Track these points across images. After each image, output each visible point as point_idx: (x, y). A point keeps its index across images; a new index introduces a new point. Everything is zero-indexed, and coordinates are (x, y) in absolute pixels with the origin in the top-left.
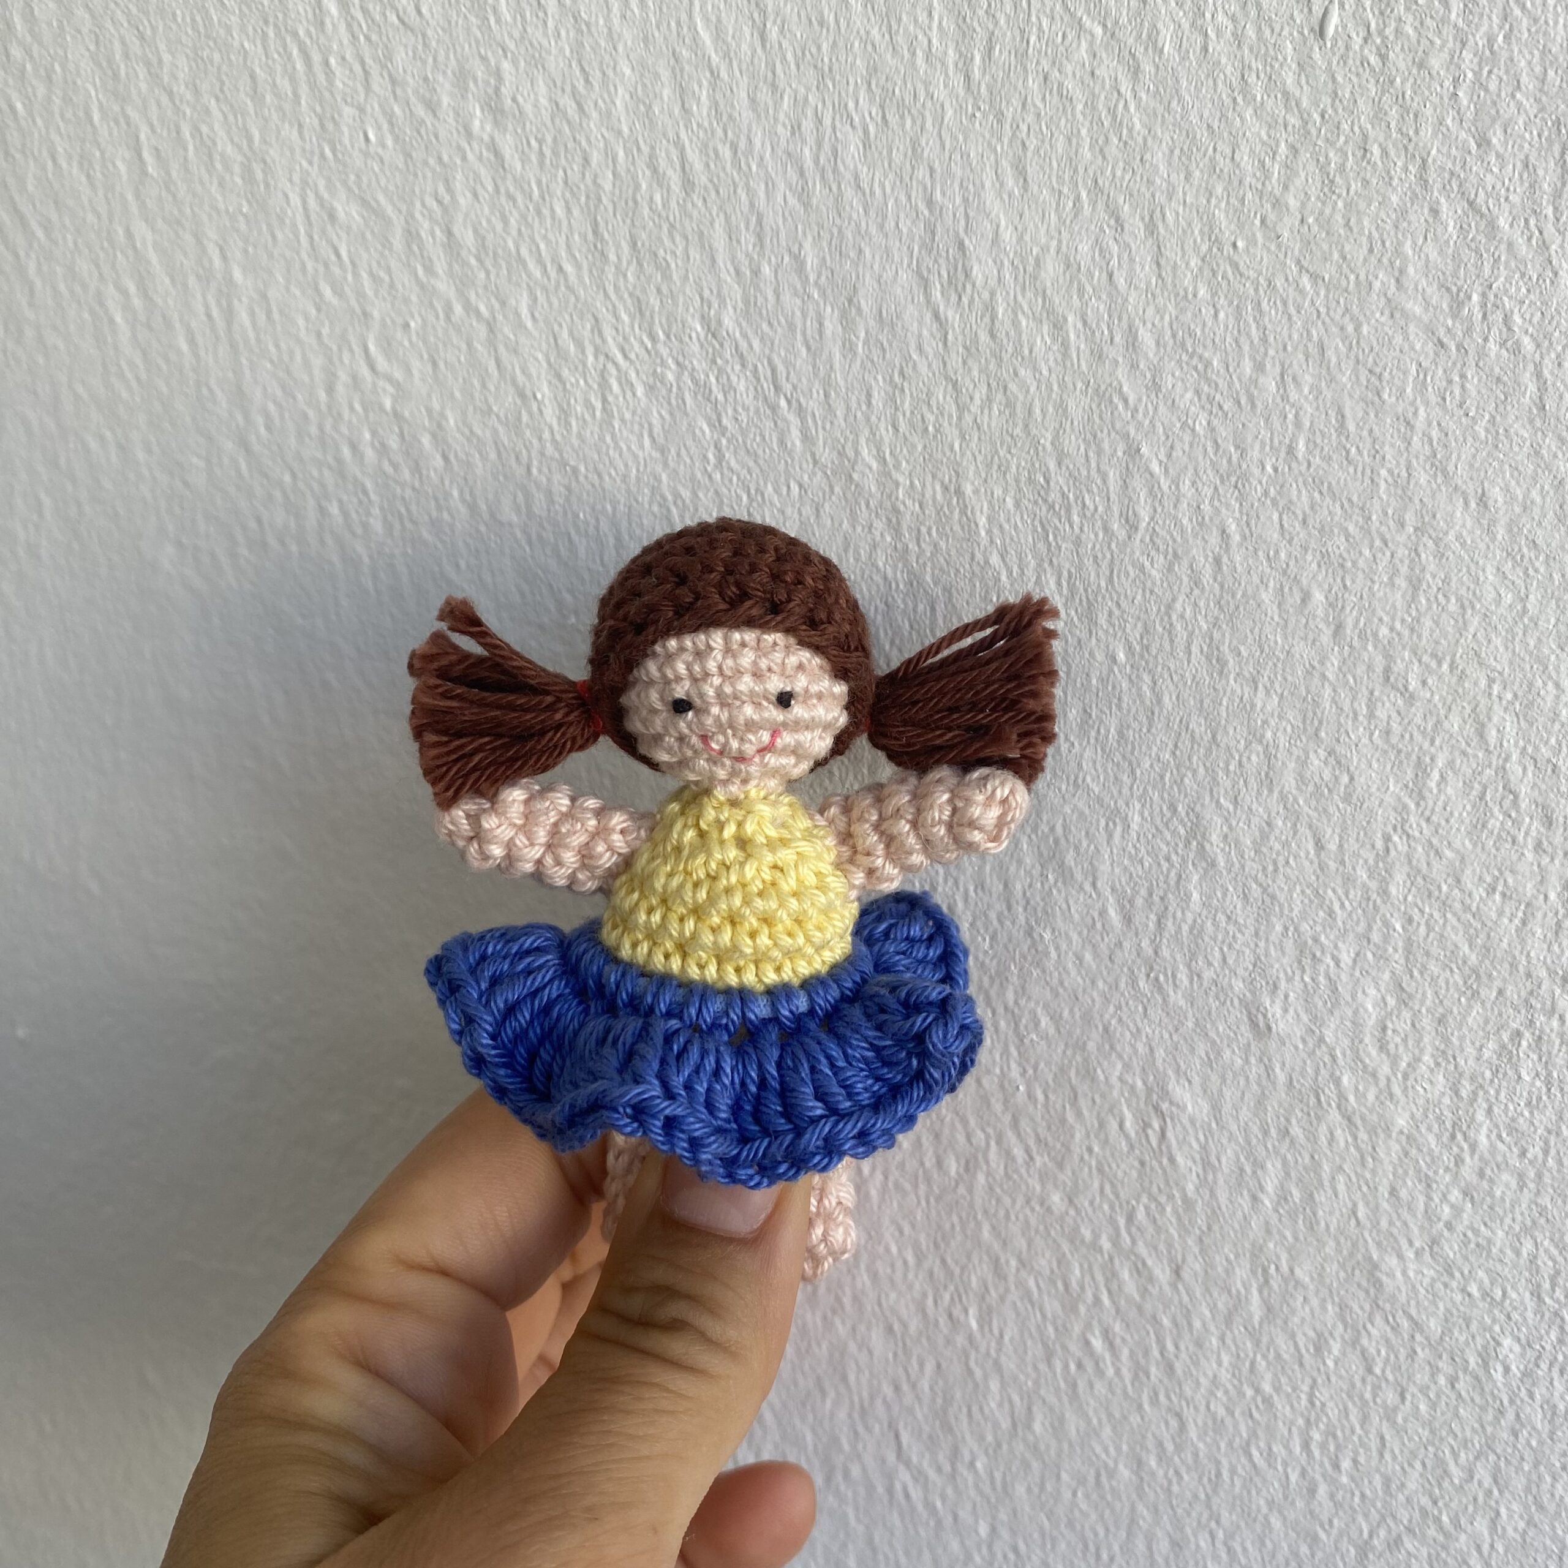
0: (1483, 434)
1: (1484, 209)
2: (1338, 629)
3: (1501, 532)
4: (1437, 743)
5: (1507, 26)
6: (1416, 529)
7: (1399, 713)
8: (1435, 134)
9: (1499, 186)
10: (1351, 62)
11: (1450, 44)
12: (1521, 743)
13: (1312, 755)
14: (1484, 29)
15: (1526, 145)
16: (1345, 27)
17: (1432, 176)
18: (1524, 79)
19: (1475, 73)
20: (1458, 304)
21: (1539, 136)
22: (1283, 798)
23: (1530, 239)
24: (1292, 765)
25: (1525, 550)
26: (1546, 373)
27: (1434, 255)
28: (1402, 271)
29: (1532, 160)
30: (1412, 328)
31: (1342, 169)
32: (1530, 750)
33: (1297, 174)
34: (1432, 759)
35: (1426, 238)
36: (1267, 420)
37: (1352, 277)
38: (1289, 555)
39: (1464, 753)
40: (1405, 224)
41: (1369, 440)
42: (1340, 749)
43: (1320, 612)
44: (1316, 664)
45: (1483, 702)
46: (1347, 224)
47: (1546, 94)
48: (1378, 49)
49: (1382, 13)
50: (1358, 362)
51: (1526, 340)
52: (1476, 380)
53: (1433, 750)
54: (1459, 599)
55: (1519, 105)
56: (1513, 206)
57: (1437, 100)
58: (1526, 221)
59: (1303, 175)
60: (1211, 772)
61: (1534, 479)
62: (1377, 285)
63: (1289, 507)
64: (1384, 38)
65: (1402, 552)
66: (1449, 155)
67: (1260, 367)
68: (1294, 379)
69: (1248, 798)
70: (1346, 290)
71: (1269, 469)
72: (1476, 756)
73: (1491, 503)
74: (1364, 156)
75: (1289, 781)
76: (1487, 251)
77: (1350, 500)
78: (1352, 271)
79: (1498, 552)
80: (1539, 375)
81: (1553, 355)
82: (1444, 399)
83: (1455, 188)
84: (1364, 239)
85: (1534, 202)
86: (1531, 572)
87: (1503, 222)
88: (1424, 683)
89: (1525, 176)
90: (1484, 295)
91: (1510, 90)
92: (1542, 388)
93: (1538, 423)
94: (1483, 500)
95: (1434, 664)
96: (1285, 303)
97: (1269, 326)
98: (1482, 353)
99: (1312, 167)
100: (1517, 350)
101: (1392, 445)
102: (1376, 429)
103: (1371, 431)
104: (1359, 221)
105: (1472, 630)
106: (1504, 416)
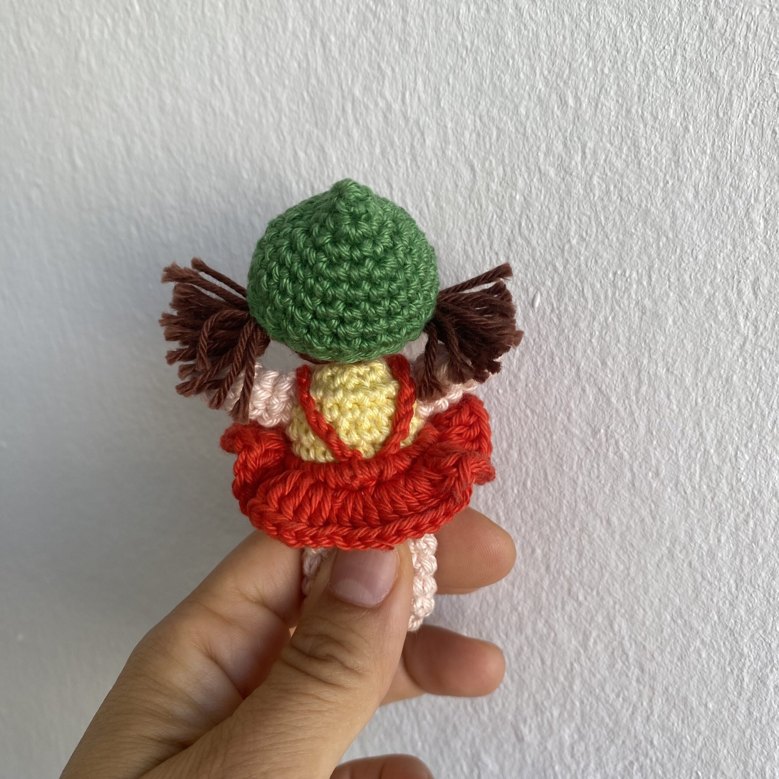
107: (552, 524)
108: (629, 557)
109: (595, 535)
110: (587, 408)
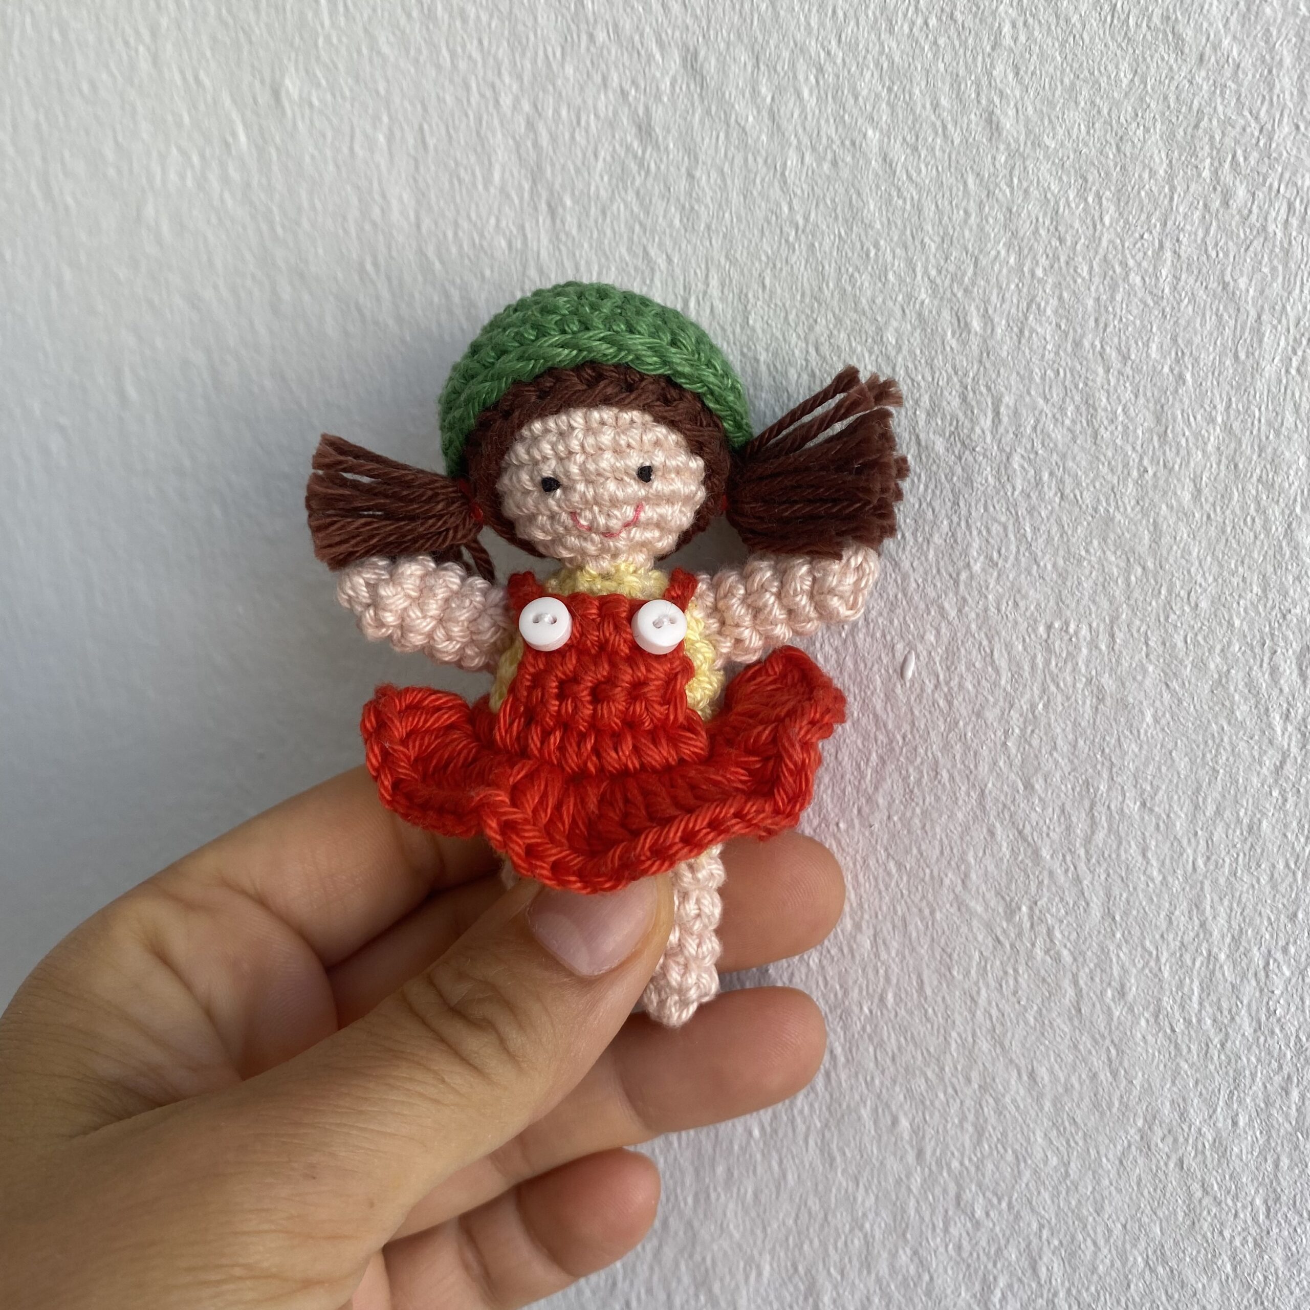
0: (1032, 1021)
1: (1030, 838)
2: (920, 1154)
3: (1048, 1105)
4: (999, 1265)
5: (1046, 698)
6: (980, 1086)
7: (968, 1234)
8: (991, 771)
9: (1041, 823)
10: (924, 701)
11: (1001, 703)
12: (1067, 1284)
13: (901, 1252)
14: (1027, 696)
15: (1063, 795)
16: (920, 674)
17: (989, 804)
18: (1060, 742)
19: (1021, 730)
20: (1011, 911)
21: (1073, 790)
22: (879, 1280)
23: (1067, 871)
24: (885, 1255)
25: (1067, 1124)
26: (1081, 983)
27: (991, 868)
28: (967, 875)
29: (1068, 808)
30: (975, 923)
31: (919, 782)
32: (1074, 1292)
33: (884, 779)
34: (995, 1278)
35: (984, 852)
36: (864, 970)
37: (928, 871)
38: (882, 1083)
39: (1020, 1280)
40: (968, 838)
41: (942, 1006)
42: (923, 1253)
43: (906, 1136)
44: (903, 1176)
45: (1035, 1241)
46: (923, 827)
47: (1077, 757)
48: (946, 695)
49: (948, 668)
50: (933, 940)
51: (1065, 953)
52: (1026, 976)
53: (995, 1272)
54: (1015, 1152)
55: (1056, 763)
56: (1052, 842)
57: (992, 745)
58: (1064, 856)
59: (889, 782)
60: (824, 1245)
61: (1074, 1067)
62: (947, 882)
63: (881, 1045)
64: (950, 689)
65: (969, 1103)
66: (1002, 790)
67: (858, 927)
68: (884, 943)
69: (852, 1274)
70: (923, 880)
71: (866, 1010)
72: (1030, 1286)
73: (1038, 1079)
74: (936, 777)
75: (883, 1268)
76: (1034, 874)
77: (928, 1050)
78: (928, 866)
79: (1045, 1120)
80: (1076, 983)
81: (1087, 970)
82: (1001, 986)
83: (1007, 817)
84: (937, 843)
85: (1070, 842)
86: (1072, 1144)
87: (1045, 853)
88: (987, 1214)
89: (1062, 819)
90: (1031, 909)
91: (1049, 748)
92: (1079, 993)
93: (1076, 1023)
94: (1032, 1075)
95: (995, 1201)
96: (876, 879)
97: (865, 896)
98: (1030, 956)
99: (896, 776)
100: (1058, 959)
101: (961, 1014)
102: (947, 998)
103: (944, 999)
104: (933, 827)
105: (1025, 1180)
106: (1049, 1010)
107: (930, 1074)
108: (1068, 1142)
109: (1008, 1099)
110: (997, 866)
